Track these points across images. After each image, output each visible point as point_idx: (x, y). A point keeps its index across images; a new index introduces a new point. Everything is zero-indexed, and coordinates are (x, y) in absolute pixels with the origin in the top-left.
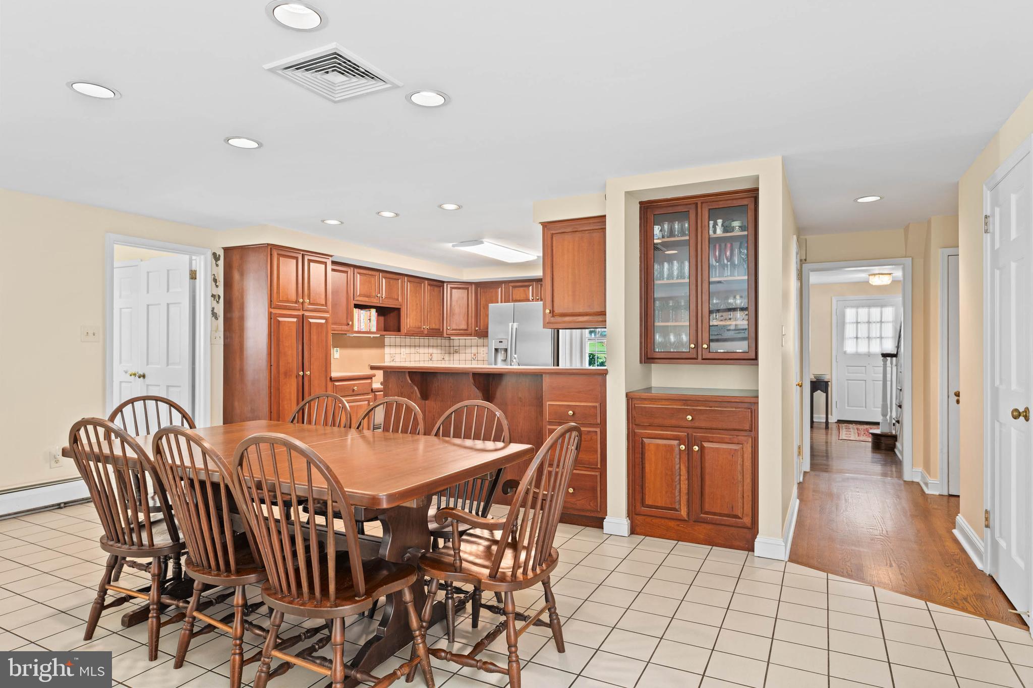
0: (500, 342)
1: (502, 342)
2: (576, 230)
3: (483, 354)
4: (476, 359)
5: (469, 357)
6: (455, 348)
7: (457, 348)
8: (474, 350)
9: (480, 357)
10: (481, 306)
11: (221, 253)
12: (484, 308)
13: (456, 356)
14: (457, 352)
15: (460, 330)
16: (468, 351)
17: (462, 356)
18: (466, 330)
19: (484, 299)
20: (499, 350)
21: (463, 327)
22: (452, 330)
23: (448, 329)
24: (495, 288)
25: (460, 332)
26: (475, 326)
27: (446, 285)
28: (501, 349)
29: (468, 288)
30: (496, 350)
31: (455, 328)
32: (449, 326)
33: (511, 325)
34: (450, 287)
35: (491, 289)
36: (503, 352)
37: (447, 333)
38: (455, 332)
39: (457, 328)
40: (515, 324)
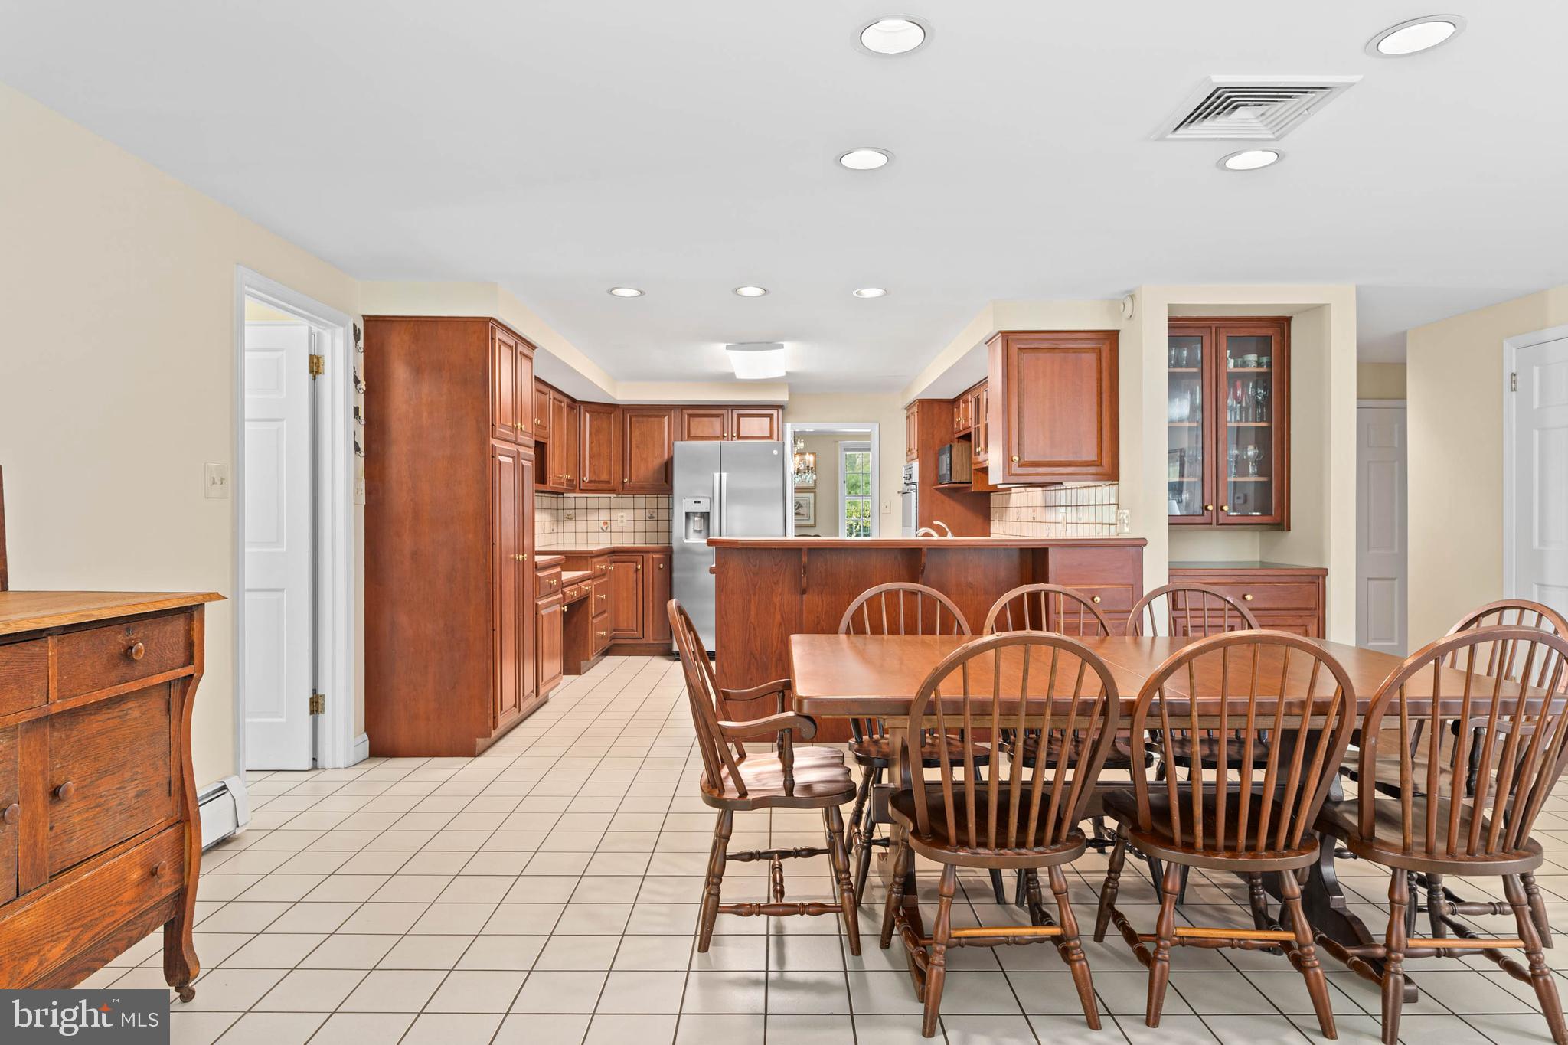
0: (695, 502)
1: (699, 502)
2: (1054, 346)
3: (622, 521)
4: (609, 530)
5: (593, 526)
6: (568, 512)
7: (571, 512)
8: (604, 515)
9: (616, 526)
10: (633, 444)
11: (361, 326)
12: (637, 447)
13: (570, 526)
14: (570, 519)
15: (600, 482)
16: (593, 516)
17: (581, 526)
18: (608, 482)
19: (637, 433)
20: (691, 514)
21: (604, 477)
22: (588, 482)
23: (584, 481)
24: (657, 416)
25: (600, 486)
26: (621, 477)
27: (580, 406)
28: (695, 514)
29: (611, 414)
30: (687, 514)
31: (593, 479)
32: (584, 476)
33: (717, 475)
34: (585, 411)
35: (650, 416)
36: (696, 519)
37: (581, 488)
38: (592, 486)
39: (597, 479)
40: (724, 475)
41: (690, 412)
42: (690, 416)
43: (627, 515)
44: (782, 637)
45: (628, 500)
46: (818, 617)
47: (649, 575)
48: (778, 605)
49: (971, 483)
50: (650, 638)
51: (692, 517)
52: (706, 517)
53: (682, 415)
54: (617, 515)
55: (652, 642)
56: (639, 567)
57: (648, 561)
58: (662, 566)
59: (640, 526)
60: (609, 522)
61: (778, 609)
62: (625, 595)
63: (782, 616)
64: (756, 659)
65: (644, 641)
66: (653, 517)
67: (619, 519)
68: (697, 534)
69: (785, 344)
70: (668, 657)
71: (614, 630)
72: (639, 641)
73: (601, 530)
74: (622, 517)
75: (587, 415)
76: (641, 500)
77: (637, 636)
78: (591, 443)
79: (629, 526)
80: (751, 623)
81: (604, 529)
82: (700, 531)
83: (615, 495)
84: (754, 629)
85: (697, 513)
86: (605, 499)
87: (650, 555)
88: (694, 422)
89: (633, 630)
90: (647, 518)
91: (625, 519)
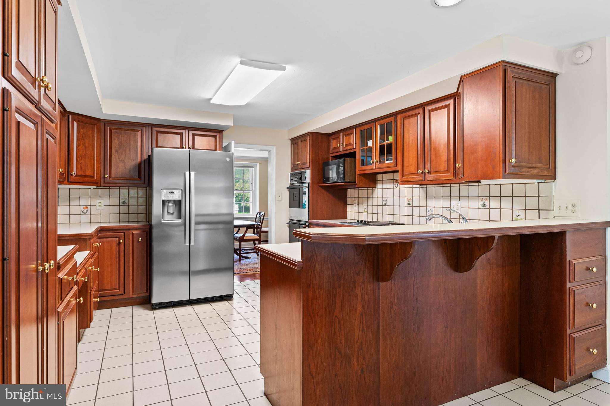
0: (170, 192)
1: (173, 193)
3: (100, 206)
4: (88, 212)
5: (75, 210)
8: (84, 202)
12: (116, 152)
15: (86, 176)
16: (76, 202)
18: (92, 177)
19: (116, 141)
20: (166, 201)
21: (89, 173)
22: (75, 176)
23: (72, 175)
24: (132, 130)
25: (86, 179)
26: (102, 173)
27: (68, 116)
28: (169, 201)
29: (95, 125)
30: (164, 201)
31: (80, 174)
32: (72, 171)
33: (187, 173)
34: (73, 120)
35: (127, 130)
36: (170, 204)
37: (70, 180)
38: (79, 179)
39: (83, 174)
40: (193, 173)
41: (158, 129)
42: (158, 132)
43: (105, 201)
44: (363, 327)
45: (105, 191)
46: (391, 302)
47: (129, 247)
48: (360, 294)
49: (355, 182)
50: (130, 294)
51: (167, 204)
52: (178, 203)
53: (152, 130)
54: (96, 202)
55: (131, 296)
56: (121, 241)
57: (129, 235)
58: (140, 239)
59: (115, 210)
60: (89, 207)
61: (359, 298)
62: (109, 263)
63: (363, 307)
64: (340, 353)
65: (124, 297)
66: (125, 203)
67: (98, 205)
68: (170, 216)
69: (288, 67)
70: (143, 305)
71: (100, 291)
72: (121, 297)
73: (82, 213)
74: (100, 203)
75: (75, 124)
76: (115, 191)
77: (119, 293)
78: (78, 145)
79: (106, 210)
80: (336, 316)
81: (85, 212)
82: (172, 214)
83: (95, 187)
84: (339, 322)
85: (171, 200)
86: (85, 189)
87: (131, 232)
88: (161, 136)
89: (116, 289)
90: (121, 204)
91: (102, 204)
